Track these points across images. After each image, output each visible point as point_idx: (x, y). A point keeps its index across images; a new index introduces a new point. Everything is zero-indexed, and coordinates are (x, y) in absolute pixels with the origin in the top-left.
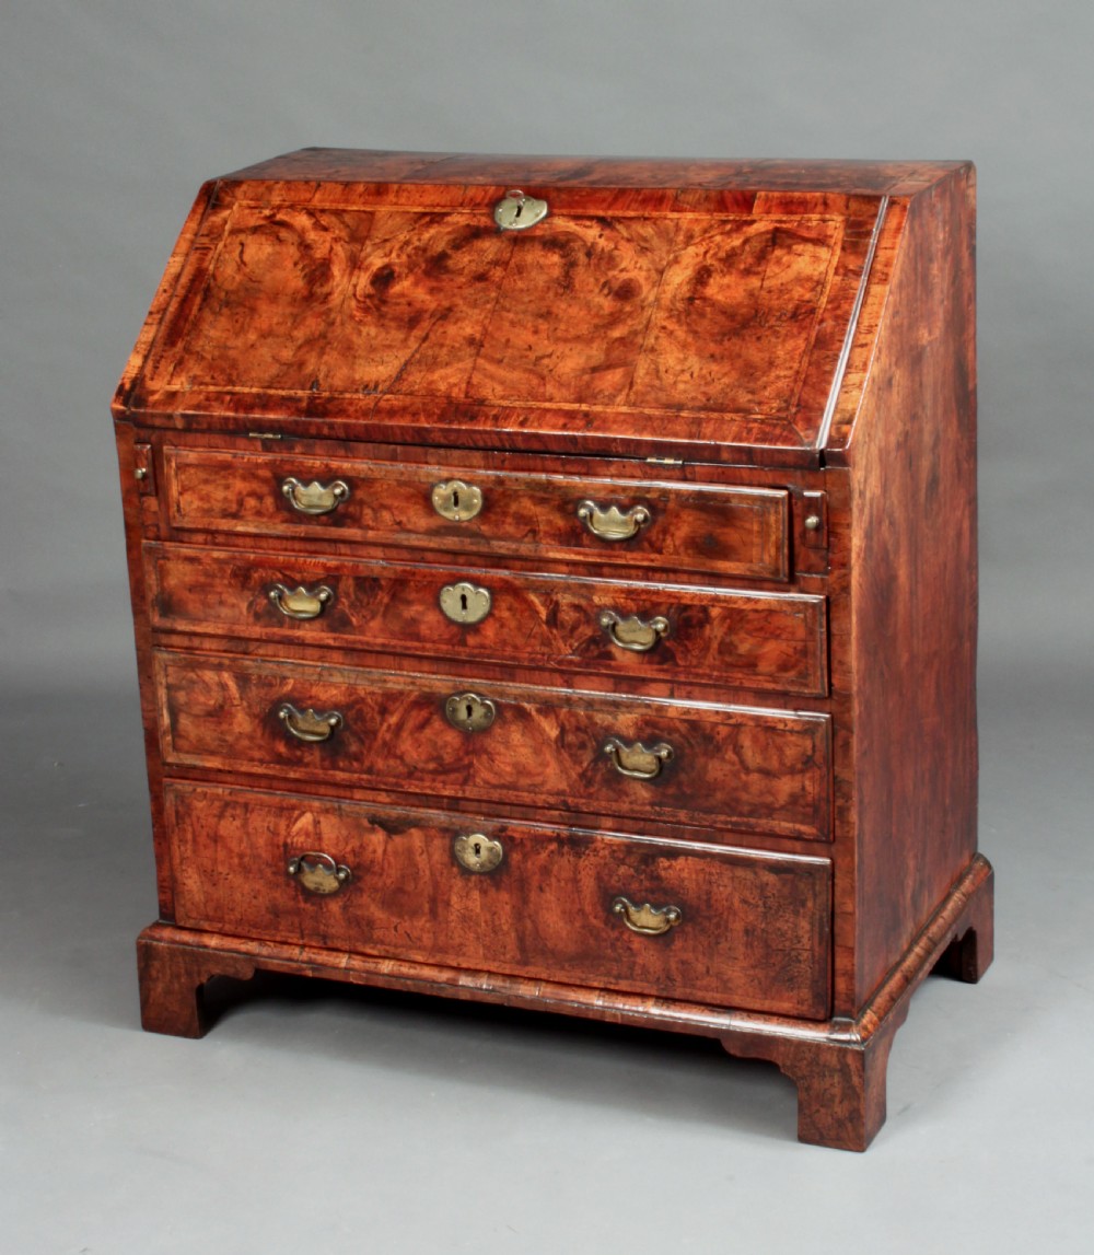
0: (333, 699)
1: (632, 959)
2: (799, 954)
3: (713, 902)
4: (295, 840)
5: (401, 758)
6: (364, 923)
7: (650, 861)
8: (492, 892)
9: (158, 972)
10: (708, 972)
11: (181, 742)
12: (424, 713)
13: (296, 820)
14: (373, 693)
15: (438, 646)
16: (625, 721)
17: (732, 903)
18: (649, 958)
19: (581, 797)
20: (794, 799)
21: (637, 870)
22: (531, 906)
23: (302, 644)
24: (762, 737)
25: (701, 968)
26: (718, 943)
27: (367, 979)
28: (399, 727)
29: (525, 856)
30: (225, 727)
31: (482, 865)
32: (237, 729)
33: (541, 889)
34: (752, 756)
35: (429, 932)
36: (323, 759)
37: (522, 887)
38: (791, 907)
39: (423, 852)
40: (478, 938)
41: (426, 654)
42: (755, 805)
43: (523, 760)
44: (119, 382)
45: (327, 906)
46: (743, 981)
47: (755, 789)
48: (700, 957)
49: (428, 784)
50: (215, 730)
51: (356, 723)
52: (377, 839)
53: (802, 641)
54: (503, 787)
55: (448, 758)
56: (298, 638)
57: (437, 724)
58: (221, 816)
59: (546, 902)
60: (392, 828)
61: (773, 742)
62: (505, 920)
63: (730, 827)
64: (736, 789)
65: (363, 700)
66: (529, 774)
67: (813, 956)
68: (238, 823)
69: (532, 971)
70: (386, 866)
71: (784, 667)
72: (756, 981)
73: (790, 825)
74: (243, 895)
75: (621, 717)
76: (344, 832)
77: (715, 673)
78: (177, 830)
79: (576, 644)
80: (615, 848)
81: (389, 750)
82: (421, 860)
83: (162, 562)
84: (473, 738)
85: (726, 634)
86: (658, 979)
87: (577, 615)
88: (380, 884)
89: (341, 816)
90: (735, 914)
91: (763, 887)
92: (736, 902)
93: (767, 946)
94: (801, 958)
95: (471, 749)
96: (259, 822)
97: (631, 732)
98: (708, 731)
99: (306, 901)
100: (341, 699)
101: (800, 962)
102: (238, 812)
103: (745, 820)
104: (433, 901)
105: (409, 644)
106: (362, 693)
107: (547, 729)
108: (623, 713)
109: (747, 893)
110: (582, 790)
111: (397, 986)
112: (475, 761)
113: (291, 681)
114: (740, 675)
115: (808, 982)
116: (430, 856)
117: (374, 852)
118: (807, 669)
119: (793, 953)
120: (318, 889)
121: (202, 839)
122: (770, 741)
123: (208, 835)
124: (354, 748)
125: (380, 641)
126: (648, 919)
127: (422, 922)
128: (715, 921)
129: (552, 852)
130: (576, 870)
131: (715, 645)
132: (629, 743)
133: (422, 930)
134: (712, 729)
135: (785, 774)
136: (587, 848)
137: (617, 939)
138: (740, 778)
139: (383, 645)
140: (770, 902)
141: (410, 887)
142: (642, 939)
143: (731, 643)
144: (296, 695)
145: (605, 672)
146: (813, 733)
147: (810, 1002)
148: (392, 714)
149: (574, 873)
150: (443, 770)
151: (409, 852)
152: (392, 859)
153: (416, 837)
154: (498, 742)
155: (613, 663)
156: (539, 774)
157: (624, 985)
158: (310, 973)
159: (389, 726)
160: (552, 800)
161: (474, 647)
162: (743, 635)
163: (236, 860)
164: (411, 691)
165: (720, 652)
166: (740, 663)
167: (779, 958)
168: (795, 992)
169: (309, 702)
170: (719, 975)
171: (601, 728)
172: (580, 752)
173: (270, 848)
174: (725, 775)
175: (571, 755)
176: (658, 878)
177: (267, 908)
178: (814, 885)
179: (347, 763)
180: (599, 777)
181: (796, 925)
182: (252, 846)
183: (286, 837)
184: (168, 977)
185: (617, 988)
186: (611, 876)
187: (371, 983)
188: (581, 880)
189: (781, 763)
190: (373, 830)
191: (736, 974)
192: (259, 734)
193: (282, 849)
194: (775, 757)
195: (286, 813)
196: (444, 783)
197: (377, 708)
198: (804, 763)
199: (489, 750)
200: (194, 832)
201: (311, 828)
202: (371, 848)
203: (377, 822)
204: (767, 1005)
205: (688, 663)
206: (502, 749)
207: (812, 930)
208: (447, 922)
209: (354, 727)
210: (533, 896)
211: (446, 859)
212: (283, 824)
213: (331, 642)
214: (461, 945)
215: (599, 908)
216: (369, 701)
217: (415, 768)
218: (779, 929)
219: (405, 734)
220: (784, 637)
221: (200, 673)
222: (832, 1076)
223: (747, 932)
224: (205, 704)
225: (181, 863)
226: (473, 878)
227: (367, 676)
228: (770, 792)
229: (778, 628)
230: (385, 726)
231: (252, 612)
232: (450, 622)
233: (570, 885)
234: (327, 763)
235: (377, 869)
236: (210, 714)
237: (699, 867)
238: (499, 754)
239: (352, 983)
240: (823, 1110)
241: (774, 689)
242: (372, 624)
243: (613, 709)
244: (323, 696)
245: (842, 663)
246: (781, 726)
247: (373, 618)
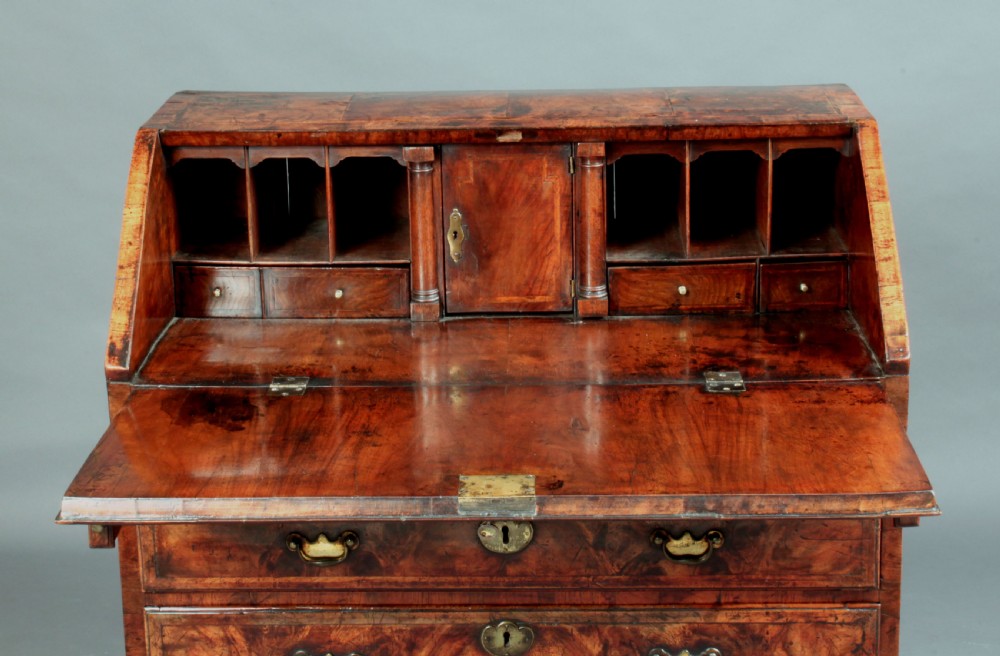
0: (355, 642)
12: (457, 645)
14: (401, 631)
15: (473, 578)
16: (673, 632)
23: (320, 589)
24: (812, 632)
34: (801, 651)
41: (462, 587)
44: (109, 342)
53: (857, 539)
56: (317, 584)
61: (823, 635)
65: (389, 639)
71: (838, 565)
75: (668, 628)
77: (768, 578)
79: (624, 563)
85: (781, 540)
87: (626, 535)
97: (678, 641)
98: (757, 632)
100: (364, 640)
105: (443, 579)
106: (388, 633)
107: (589, 646)
108: (670, 623)
113: (308, 628)
114: (793, 577)
118: (862, 564)
122: (820, 635)
125: (410, 579)
131: (769, 551)
132: (675, 651)
134: (762, 630)
139: (414, 583)
143: (786, 548)
144: (313, 640)
145: (653, 587)
146: (864, 624)
148: (421, 649)
155: (662, 578)
161: (513, 576)
162: (798, 539)
164: (442, 626)
165: (774, 558)
166: (794, 566)
169: (328, 647)
171: (647, 639)
194: (824, 649)
197: (404, 645)
198: (853, 652)
205: (741, 570)
213: (355, 586)
216: (396, 639)
220: (839, 537)
221: (202, 630)
227: (394, 614)
229: (835, 530)
231: (265, 564)
232: (489, 554)
241: (827, 587)
242: (401, 563)
243: (659, 620)
244: (344, 639)
245: (891, 556)
246: (832, 620)
247: (402, 558)
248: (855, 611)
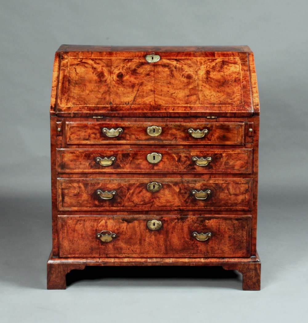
0: (113, 188)
1: (197, 248)
2: (243, 241)
3: (220, 230)
4: (99, 228)
5: (133, 202)
6: (119, 249)
7: (203, 221)
8: (158, 235)
9: (54, 271)
10: (218, 249)
11: (65, 204)
12: (140, 189)
13: (100, 223)
14: (126, 185)
15: (145, 170)
16: (198, 185)
17: (225, 230)
18: (202, 247)
19: (185, 207)
20: (243, 201)
21: (199, 224)
22: (169, 238)
23: (105, 173)
24: (235, 186)
25: (216, 248)
26: (221, 241)
27: (120, 264)
28: (133, 193)
29: (168, 224)
30: (79, 198)
31: (156, 228)
32: (83, 199)
33: (172, 233)
34: (232, 191)
35: (139, 249)
36: (109, 204)
37: (167, 232)
38: (241, 229)
39: (138, 227)
40: (153, 249)
41: (142, 173)
42: (232, 203)
43: (169, 198)
44: (51, 105)
45: (108, 245)
46: (228, 250)
47: (232, 199)
48: (216, 245)
49: (140, 208)
50: (76, 200)
51: (120, 194)
52: (125, 225)
53: (247, 160)
54: (162, 206)
55: (147, 200)
56: (104, 172)
57: (144, 191)
58: (76, 224)
59: (173, 236)
60: (128, 221)
61: (238, 186)
62: (161, 242)
63: (225, 210)
64: (227, 200)
65: (122, 187)
66: (170, 202)
67: (247, 241)
68: (81, 225)
69: (169, 256)
70: (127, 232)
71: (242, 167)
72: (231, 250)
73: (242, 208)
74: (82, 246)
76: (114, 224)
77: (223, 170)
78: (62, 229)
79: (185, 166)
80: (194, 219)
81: (130, 200)
82: (137, 229)
83: (63, 154)
84: (154, 194)
85: (227, 160)
86: (205, 253)
87: (186, 159)
88: (125, 237)
89: (114, 220)
90: (226, 233)
91: (234, 224)
92: (227, 230)
93: (235, 240)
94: (244, 242)
95: (154, 197)
96: (88, 224)
97: (199, 188)
98: (220, 186)
99: (102, 245)
100: (116, 187)
101: (243, 243)
102: (82, 222)
103: (229, 208)
104: (140, 240)
105: (137, 170)
106: (122, 185)
107: (176, 189)
108: (197, 183)
109: (230, 227)
110: (185, 205)
111: (130, 265)
112: (155, 200)
113: (101, 184)
114: (230, 170)
115: (245, 248)
116: (140, 228)
117: (123, 228)
118: (248, 167)
119: (242, 241)
120: (106, 241)
121: (70, 231)
122: (237, 186)
123: (72, 230)
124: (119, 200)
125: (129, 170)
126: (202, 237)
127: (137, 246)
128: (220, 235)
129: (176, 222)
130: (182, 226)
131: (223, 163)
132: (198, 191)
133: (137, 248)
134: (222, 185)
135: (241, 195)
136: (186, 220)
137: (193, 243)
138: (228, 197)
139: (130, 171)
140: (236, 228)
141: (134, 237)
142: (200, 243)
143: (228, 162)
144: (102, 187)
145: (192, 173)
146: (248, 183)
147: (246, 253)
148: (131, 190)
149: (182, 227)
150: (145, 204)
151: (134, 228)
152: (128, 230)
153: (136, 223)
154: (162, 194)
155: (195, 170)
156: (173, 202)
157: (195, 256)
158: (103, 265)
159: (130, 193)
160: (176, 208)
161: (156, 170)
162: (231, 160)
163: (80, 236)
164: (137, 183)
165: (225, 165)
166: (230, 167)
167: (238, 243)
168: (242, 251)
169: (106, 189)
170: (221, 249)
171: (191, 187)
172: (185, 195)
173: (91, 231)
174: (225, 196)
175: (182, 196)
176: (206, 226)
177: (90, 248)
178: (247, 222)
179: (116, 205)
180: (190, 201)
181: (242, 233)
182: (86, 231)
183: (96, 228)
184: (57, 272)
185: (193, 257)
186: (192, 227)
187: (122, 265)
188: (183, 229)
189: (240, 192)
190: (123, 223)
191: (226, 248)
192: (90, 199)
193: (95, 231)
194: (238, 190)
195: (97, 221)
196: (145, 207)
197: (126, 189)
198: (246, 191)
199: (159, 197)
200: (67, 230)
201: (104, 224)
202: (122, 228)
203: (124, 220)
204: (234, 256)
205: (216, 168)
206: (163, 196)
207: (247, 234)
208: (144, 245)
209: (119, 195)
210: (170, 235)
211: (145, 228)
212: (95, 224)
213: (114, 172)
214: (148, 251)
215: (189, 236)
216: (124, 187)
217: (137, 204)
218: (238, 235)
219: (134, 195)
220: (242, 159)
221: (73, 184)
222: (252, 271)
223: (229, 237)
224: (73, 193)
225: (63, 239)
226: (153, 232)
227: (124, 180)
228: (236, 200)
229: (241, 157)
230: (129, 193)
231: (90, 166)
232: (150, 163)
233: (180, 231)
234: (110, 205)
235: (124, 233)
236: (75, 195)
237: (217, 221)
238: (162, 198)
239: (116, 266)
240: (250, 281)
241: (239, 173)
242: (127, 166)
243: (195, 182)
244: (110, 187)
245: (256, 165)
246: (240, 182)
247: (127, 164)
248: (246, 180)
